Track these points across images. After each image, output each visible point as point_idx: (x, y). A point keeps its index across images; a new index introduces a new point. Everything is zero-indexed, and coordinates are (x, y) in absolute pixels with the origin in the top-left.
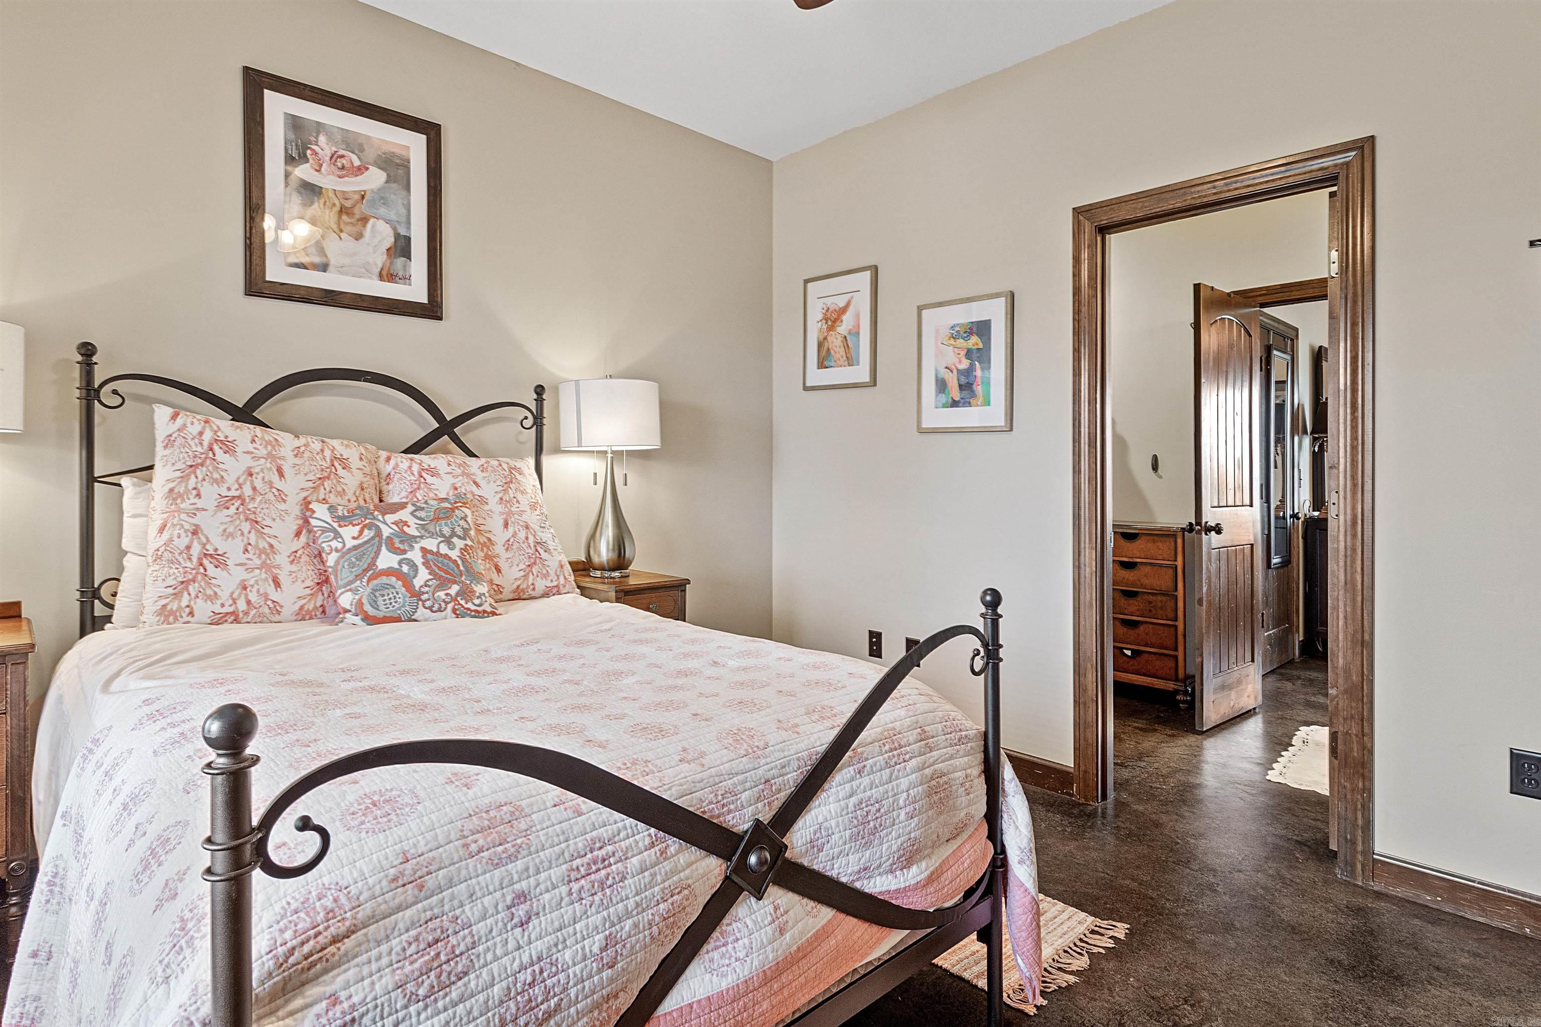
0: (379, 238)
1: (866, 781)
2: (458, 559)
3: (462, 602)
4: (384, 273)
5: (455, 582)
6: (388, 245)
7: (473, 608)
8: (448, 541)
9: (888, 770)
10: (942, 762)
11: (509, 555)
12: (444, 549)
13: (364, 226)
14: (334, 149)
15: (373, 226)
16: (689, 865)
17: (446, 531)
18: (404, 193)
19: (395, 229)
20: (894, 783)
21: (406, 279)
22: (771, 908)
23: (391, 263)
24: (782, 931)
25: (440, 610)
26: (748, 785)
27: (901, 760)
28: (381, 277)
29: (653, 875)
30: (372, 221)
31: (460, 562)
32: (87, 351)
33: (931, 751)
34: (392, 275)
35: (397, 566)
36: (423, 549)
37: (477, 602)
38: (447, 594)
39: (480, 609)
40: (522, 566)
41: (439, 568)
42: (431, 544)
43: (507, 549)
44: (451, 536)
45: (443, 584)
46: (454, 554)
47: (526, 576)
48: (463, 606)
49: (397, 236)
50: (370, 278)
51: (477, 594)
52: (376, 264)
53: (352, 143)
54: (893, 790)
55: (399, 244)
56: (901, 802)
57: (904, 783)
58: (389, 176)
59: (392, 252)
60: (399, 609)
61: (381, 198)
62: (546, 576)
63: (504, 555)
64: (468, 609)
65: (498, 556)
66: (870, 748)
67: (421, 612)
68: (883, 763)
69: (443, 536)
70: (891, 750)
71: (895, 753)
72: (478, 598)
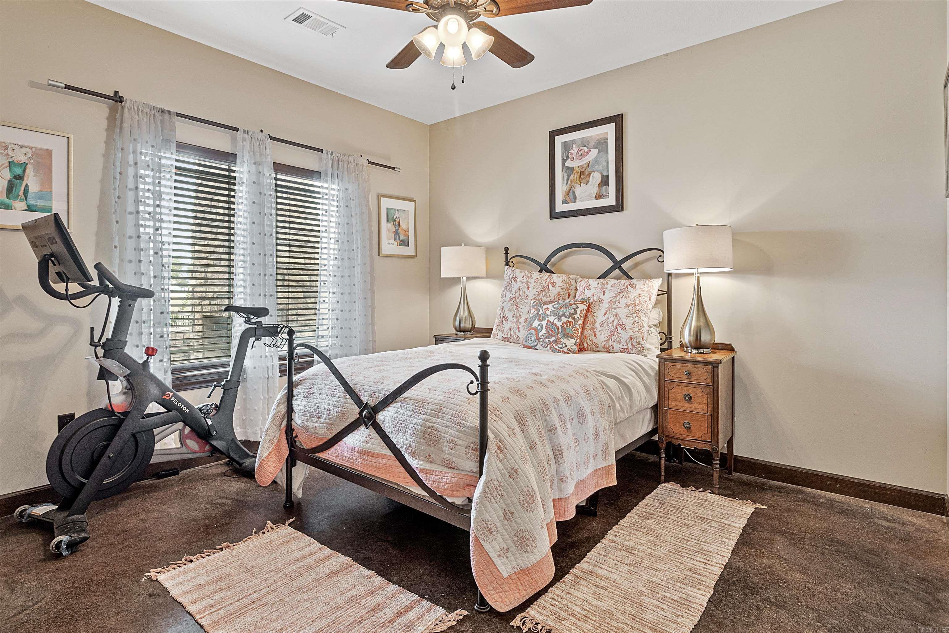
0: (595, 180)
1: (402, 411)
2: (560, 326)
3: (554, 345)
4: (597, 196)
5: (554, 336)
6: (598, 182)
7: (558, 348)
8: (559, 319)
9: (412, 413)
10: (440, 425)
11: (601, 328)
12: (556, 322)
13: (589, 177)
14: (578, 148)
15: (593, 175)
16: (349, 404)
17: (561, 313)
18: (606, 155)
19: (601, 174)
20: (411, 418)
21: (607, 196)
22: (368, 434)
23: (600, 190)
24: (367, 442)
25: (545, 347)
26: (368, 390)
27: (419, 412)
28: (596, 198)
29: (340, 400)
30: (592, 173)
31: (560, 328)
32: (507, 249)
33: (437, 418)
34: (600, 196)
35: (537, 326)
36: (548, 321)
37: (560, 346)
38: (549, 341)
39: (561, 350)
40: (606, 335)
41: (550, 329)
42: (551, 319)
43: (601, 326)
44: (562, 316)
45: (549, 335)
46: (559, 324)
47: (608, 341)
48: (553, 347)
49: (603, 176)
50: (592, 200)
51: (562, 343)
52: (594, 192)
53: (585, 143)
54: (409, 420)
55: (603, 179)
56: (410, 428)
57: (415, 421)
58: (599, 150)
59: (600, 185)
60: (532, 343)
61: (596, 161)
62: (620, 342)
63: (599, 328)
64: (556, 349)
65: (596, 328)
66: (411, 401)
67: (539, 346)
68: (411, 409)
69: (558, 316)
70: (418, 406)
71: (419, 408)
72: (561, 344)
